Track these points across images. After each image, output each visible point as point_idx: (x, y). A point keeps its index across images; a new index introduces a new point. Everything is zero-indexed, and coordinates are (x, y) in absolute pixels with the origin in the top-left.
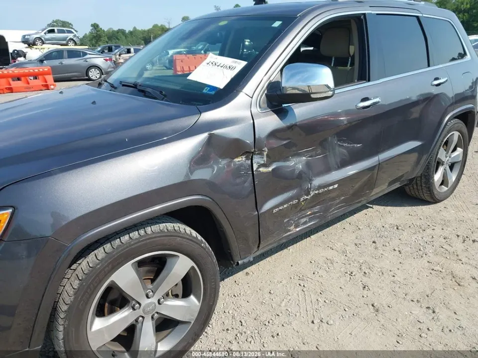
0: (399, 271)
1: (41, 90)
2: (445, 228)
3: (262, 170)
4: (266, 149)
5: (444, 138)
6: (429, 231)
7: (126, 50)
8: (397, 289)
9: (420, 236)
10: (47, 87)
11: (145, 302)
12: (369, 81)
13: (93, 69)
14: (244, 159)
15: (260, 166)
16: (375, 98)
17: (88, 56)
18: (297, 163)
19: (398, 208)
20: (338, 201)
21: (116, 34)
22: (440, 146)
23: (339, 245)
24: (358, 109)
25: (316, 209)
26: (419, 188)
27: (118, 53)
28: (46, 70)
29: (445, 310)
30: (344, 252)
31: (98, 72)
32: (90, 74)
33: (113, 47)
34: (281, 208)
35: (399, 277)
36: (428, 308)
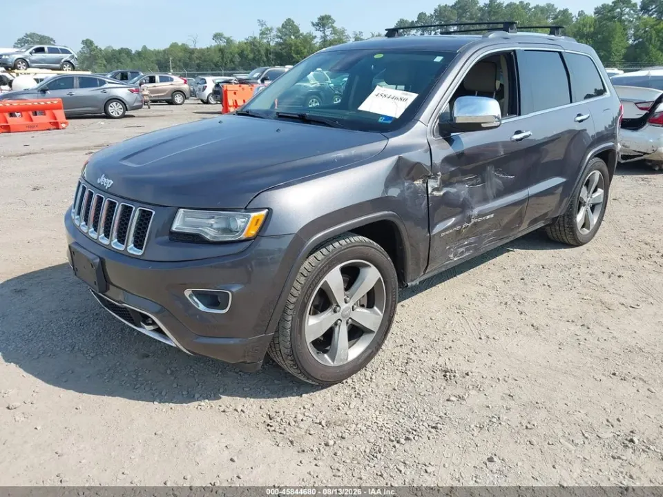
0: (551, 301)
1: (49, 130)
2: (590, 266)
3: (435, 193)
4: (439, 173)
5: (587, 176)
6: (574, 269)
7: (148, 78)
8: (552, 313)
9: (566, 274)
10: (56, 126)
11: (343, 306)
12: (520, 115)
13: (114, 103)
14: (421, 182)
15: (434, 189)
16: (527, 131)
17: (107, 85)
18: (461, 190)
19: (541, 251)
20: (490, 233)
21: (118, 56)
22: (582, 184)
23: (487, 283)
24: (513, 141)
25: (472, 239)
26: (562, 229)
27: (138, 82)
28: (55, 102)
29: (598, 326)
30: (494, 288)
31: (121, 107)
32: (110, 110)
33: (129, 74)
34: (447, 233)
35: (552, 305)
36: (583, 325)
